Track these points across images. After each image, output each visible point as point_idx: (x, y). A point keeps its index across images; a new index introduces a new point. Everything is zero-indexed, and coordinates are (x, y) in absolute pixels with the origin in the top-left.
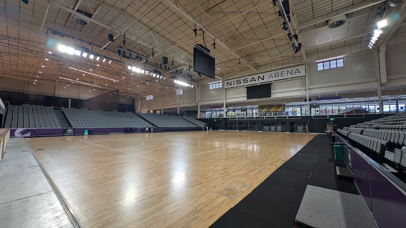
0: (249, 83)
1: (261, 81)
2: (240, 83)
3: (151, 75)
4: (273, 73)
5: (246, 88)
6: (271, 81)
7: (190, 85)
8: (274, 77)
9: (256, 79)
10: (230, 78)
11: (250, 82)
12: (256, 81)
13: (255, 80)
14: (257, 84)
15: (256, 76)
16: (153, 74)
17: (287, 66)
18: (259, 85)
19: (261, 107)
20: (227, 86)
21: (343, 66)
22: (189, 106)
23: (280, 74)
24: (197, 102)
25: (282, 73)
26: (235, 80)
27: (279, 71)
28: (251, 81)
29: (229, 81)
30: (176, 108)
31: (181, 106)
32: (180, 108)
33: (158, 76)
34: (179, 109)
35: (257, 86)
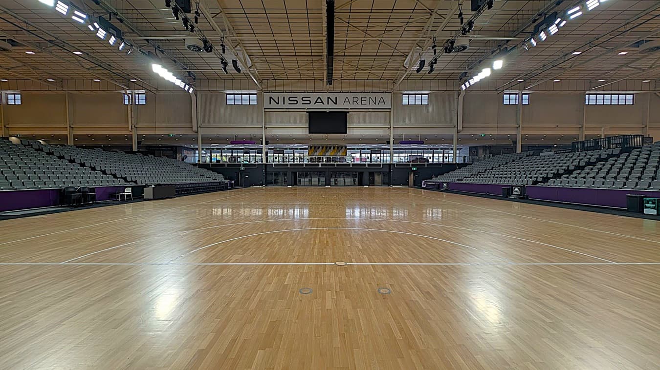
0: (312, 106)
1: (332, 105)
2: (296, 102)
3: (92, 29)
4: (350, 96)
5: (307, 112)
6: (348, 109)
7: (187, 87)
8: (351, 103)
9: (325, 101)
10: (278, 89)
11: (315, 104)
12: (323, 104)
13: (322, 102)
14: (325, 109)
15: (324, 97)
16: (97, 26)
17: (370, 89)
18: (328, 111)
19: (313, 148)
20: (270, 103)
21: (427, 104)
22: (169, 135)
23: (360, 100)
24: (195, 128)
25: (363, 99)
26: (287, 96)
27: (359, 95)
28: (316, 102)
29: (275, 96)
30: (130, 138)
31: (141, 133)
32: (139, 137)
33: (112, 40)
34: (135, 139)
35: (326, 112)
